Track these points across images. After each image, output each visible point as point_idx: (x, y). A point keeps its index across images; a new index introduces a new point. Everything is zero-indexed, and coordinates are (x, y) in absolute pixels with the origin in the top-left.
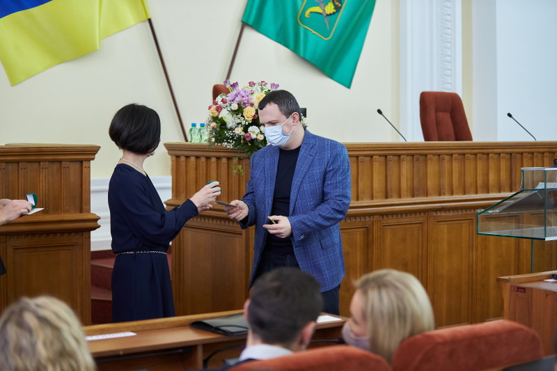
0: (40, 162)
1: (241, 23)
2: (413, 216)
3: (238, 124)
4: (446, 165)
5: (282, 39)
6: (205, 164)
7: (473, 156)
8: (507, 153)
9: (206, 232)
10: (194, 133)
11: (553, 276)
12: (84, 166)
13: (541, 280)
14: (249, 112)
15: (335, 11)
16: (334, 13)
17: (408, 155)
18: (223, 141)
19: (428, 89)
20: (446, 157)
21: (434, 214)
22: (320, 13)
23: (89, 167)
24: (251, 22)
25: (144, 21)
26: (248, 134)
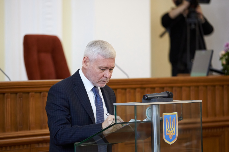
2: (17, 148)
19: (31, 32)
21: (37, 146)
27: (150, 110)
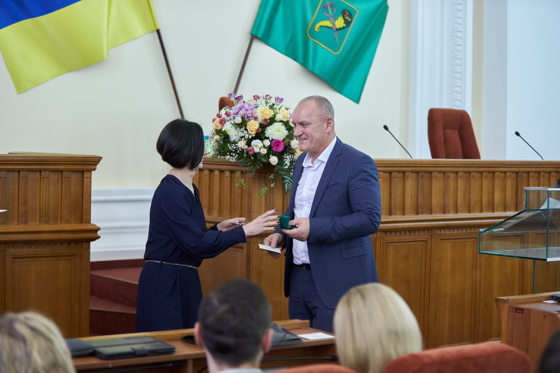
0: (41, 172)
1: (250, 36)
2: (417, 233)
3: (242, 137)
4: (451, 183)
5: (291, 52)
6: (208, 176)
7: (479, 175)
8: (513, 172)
11: (552, 298)
12: (85, 176)
13: (540, 301)
14: (253, 126)
15: (345, 25)
16: (344, 28)
18: (226, 155)
19: (437, 106)
20: (452, 175)
21: (438, 232)
22: (329, 27)
23: (90, 178)
24: (260, 35)
25: (152, 32)
26: (251, 148)
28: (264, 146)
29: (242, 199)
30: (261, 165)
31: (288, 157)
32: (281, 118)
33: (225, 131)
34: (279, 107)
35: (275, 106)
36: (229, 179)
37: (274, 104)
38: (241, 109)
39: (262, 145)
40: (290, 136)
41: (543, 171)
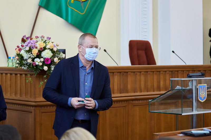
2: (121, 103)
3: (30, 57)
4: (138, 77)
5: (59, 13)
6: (14, 77)
7: (152, 73)
8: (170, 71)
9: (15, 111)
10: (10, 62)
11: (182, 133)
13: (175, 135)
14: (35, 51)
16: (86, 1)
17: (118, 72)
18: (22, 66)
20: (138, 73)
21: (132, 102)
22: (79, 1)
26: (34, 62)
27: (191, 82)
28: (41, 61)
29: (31, 88)
30: (40, 71)
31: (53, 67)
32: (49, 47)
33: (21, 54)
34: (48, 42)
35: (47, 41)
36: (25, 78)
37: (46, 41)
38: (29, 43)
39: (40, 61)
40: (54, 56)
41: (185, 70)
